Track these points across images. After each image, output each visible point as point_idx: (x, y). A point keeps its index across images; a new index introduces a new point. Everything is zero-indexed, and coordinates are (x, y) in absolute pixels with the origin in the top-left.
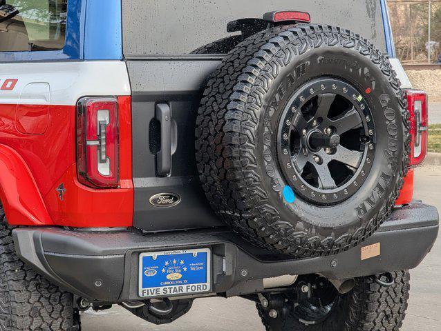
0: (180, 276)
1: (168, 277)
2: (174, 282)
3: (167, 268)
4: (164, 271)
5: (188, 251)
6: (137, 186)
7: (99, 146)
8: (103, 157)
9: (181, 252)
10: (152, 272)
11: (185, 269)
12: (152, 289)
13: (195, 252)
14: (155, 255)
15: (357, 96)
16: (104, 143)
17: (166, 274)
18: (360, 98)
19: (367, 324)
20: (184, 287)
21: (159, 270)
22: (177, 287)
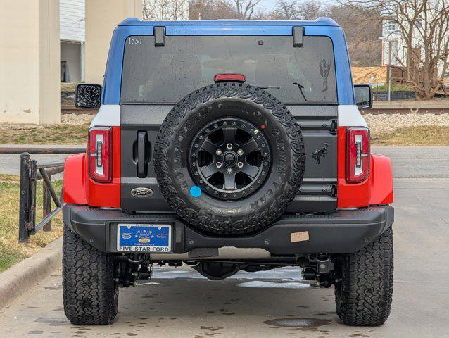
0: (149, 241)
1: (139, 240)
2: (144, 244)
3: (139, 235)
4: (136, 236)
5: (154, 226)
6: (123, 182)
7: (97, 157)
8: (99, 164)
9: (149, 225)
10: (127, 236)
11: (153, 237)
12: (127, 247)
13: (160, 227)
14: (129, 226)
15: (254, 130)
16: (99, 155)
17: (138, 238)
18: (256, 131)
19: (352, 294)
20: (151, 248)
21: (133, 236)
22: (146, 247)
